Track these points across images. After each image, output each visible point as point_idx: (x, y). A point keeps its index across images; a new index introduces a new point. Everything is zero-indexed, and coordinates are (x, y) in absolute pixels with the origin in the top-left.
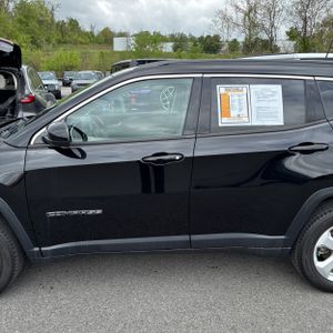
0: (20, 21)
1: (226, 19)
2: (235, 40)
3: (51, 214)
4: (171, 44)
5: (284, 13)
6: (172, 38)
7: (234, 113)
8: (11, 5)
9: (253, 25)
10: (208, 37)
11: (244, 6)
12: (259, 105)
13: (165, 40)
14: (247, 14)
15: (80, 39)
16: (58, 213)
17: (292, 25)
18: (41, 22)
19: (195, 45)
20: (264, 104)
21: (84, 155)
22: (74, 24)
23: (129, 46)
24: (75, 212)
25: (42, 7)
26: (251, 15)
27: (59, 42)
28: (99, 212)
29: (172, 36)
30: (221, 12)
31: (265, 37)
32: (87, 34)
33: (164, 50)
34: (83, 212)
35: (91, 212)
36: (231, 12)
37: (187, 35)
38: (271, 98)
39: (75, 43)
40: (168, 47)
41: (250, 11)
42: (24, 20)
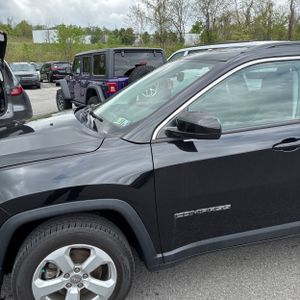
2: (146, 33)
3: (179, 215)
4: (89, 37)
14: (158, 10)
16: (187, 213)
17: (197, 19)
24: (204, 210)
26: (161, 10)
28: (228, 206)
34: (212, 209)
35: (220, 208)
36: (143, 7)
37: (102, 28)
40: (87, 39)
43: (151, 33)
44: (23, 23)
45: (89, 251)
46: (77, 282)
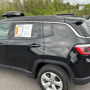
0: (54, 5)
7: (18, 33)
12: (25, 31)
20: (26, 30)
22: (68, 4)
38: (29, 29)
42: (55, 4)
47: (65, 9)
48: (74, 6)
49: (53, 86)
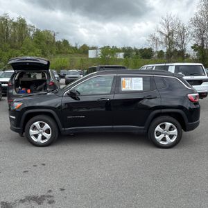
0: (36, 42)
1: (155, 39)
2: (161, 51)
3: (69, 117)
4: (123, 53)
5: (190, 35)
6: (124, 50)
8: (32, 33)
9: (171, 43)
10: (145, 49)
11: (166, 32)
13: (119, 51)
14: (168, 37)
15: (69, 51)
17: (195, 42)
18: (47, 42)
19: (137, 54)
21: (79, 99)
23: (97, 55)
25: (48, 34)
26: (170, 37)
27: (57, 53)
29: (124, 48)
30: (152, 35)
31: (179, 49)
32: (73, 48)
33: (118, 57)
36: (158, 35)
38: (139, 82)
39: (66, 53)
40: (121, 56)
41: (169, 35)
42: (38, 41)
43: (165, 50)
44: (85, 45)
45: (44, 124)
46: (41, 133)
47: (61, 53)
48: (78, 48)
49: (167, 136)
